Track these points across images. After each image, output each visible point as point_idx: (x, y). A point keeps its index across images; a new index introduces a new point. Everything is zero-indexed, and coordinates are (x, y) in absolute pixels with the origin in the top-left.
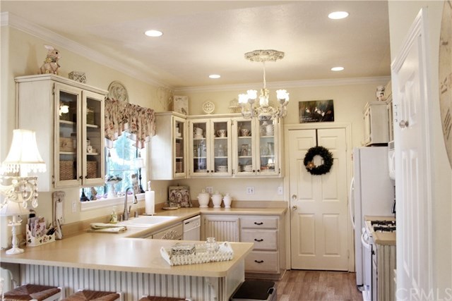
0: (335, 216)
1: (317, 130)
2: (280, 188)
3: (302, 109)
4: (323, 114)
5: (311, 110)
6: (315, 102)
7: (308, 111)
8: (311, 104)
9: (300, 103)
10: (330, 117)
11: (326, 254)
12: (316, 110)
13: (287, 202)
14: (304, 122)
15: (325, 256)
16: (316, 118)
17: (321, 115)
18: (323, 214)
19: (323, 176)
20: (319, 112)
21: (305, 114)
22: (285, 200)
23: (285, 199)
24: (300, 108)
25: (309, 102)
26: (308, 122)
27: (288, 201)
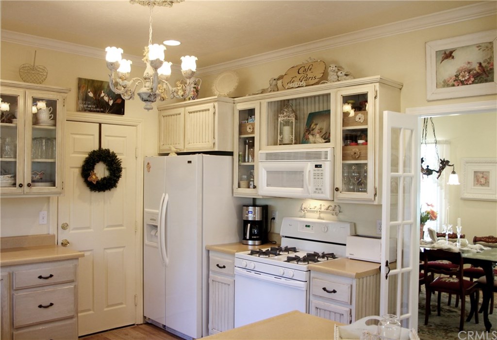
0: (120, 250)
1: (100, 125)
2: (44, 213)
3: (83, 90)
4: (111, 103)
5: (95, 93)
6: (102, 82)
7: (91, 95)
8: (96, 85)
9: (80, 80)
10: (118, 108)
11: (108, 306)
12: (103, 95)
13: (54, 236)
14: (84, 110)
15: (106, 309)
16: (101, 107)
17: (107, 103)
18: (105, 249)
19: (107, 193)
20: (106, 99)
21: (86, 99)
22: (51, 233)
23: (52, 231)
24: (79, 88)
25: (93, 81)
26: (91, 111)
27: (55, 233)
